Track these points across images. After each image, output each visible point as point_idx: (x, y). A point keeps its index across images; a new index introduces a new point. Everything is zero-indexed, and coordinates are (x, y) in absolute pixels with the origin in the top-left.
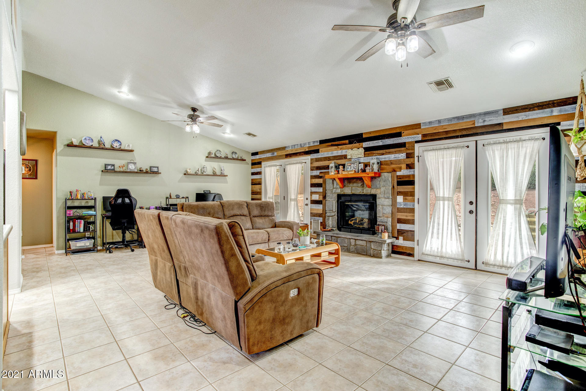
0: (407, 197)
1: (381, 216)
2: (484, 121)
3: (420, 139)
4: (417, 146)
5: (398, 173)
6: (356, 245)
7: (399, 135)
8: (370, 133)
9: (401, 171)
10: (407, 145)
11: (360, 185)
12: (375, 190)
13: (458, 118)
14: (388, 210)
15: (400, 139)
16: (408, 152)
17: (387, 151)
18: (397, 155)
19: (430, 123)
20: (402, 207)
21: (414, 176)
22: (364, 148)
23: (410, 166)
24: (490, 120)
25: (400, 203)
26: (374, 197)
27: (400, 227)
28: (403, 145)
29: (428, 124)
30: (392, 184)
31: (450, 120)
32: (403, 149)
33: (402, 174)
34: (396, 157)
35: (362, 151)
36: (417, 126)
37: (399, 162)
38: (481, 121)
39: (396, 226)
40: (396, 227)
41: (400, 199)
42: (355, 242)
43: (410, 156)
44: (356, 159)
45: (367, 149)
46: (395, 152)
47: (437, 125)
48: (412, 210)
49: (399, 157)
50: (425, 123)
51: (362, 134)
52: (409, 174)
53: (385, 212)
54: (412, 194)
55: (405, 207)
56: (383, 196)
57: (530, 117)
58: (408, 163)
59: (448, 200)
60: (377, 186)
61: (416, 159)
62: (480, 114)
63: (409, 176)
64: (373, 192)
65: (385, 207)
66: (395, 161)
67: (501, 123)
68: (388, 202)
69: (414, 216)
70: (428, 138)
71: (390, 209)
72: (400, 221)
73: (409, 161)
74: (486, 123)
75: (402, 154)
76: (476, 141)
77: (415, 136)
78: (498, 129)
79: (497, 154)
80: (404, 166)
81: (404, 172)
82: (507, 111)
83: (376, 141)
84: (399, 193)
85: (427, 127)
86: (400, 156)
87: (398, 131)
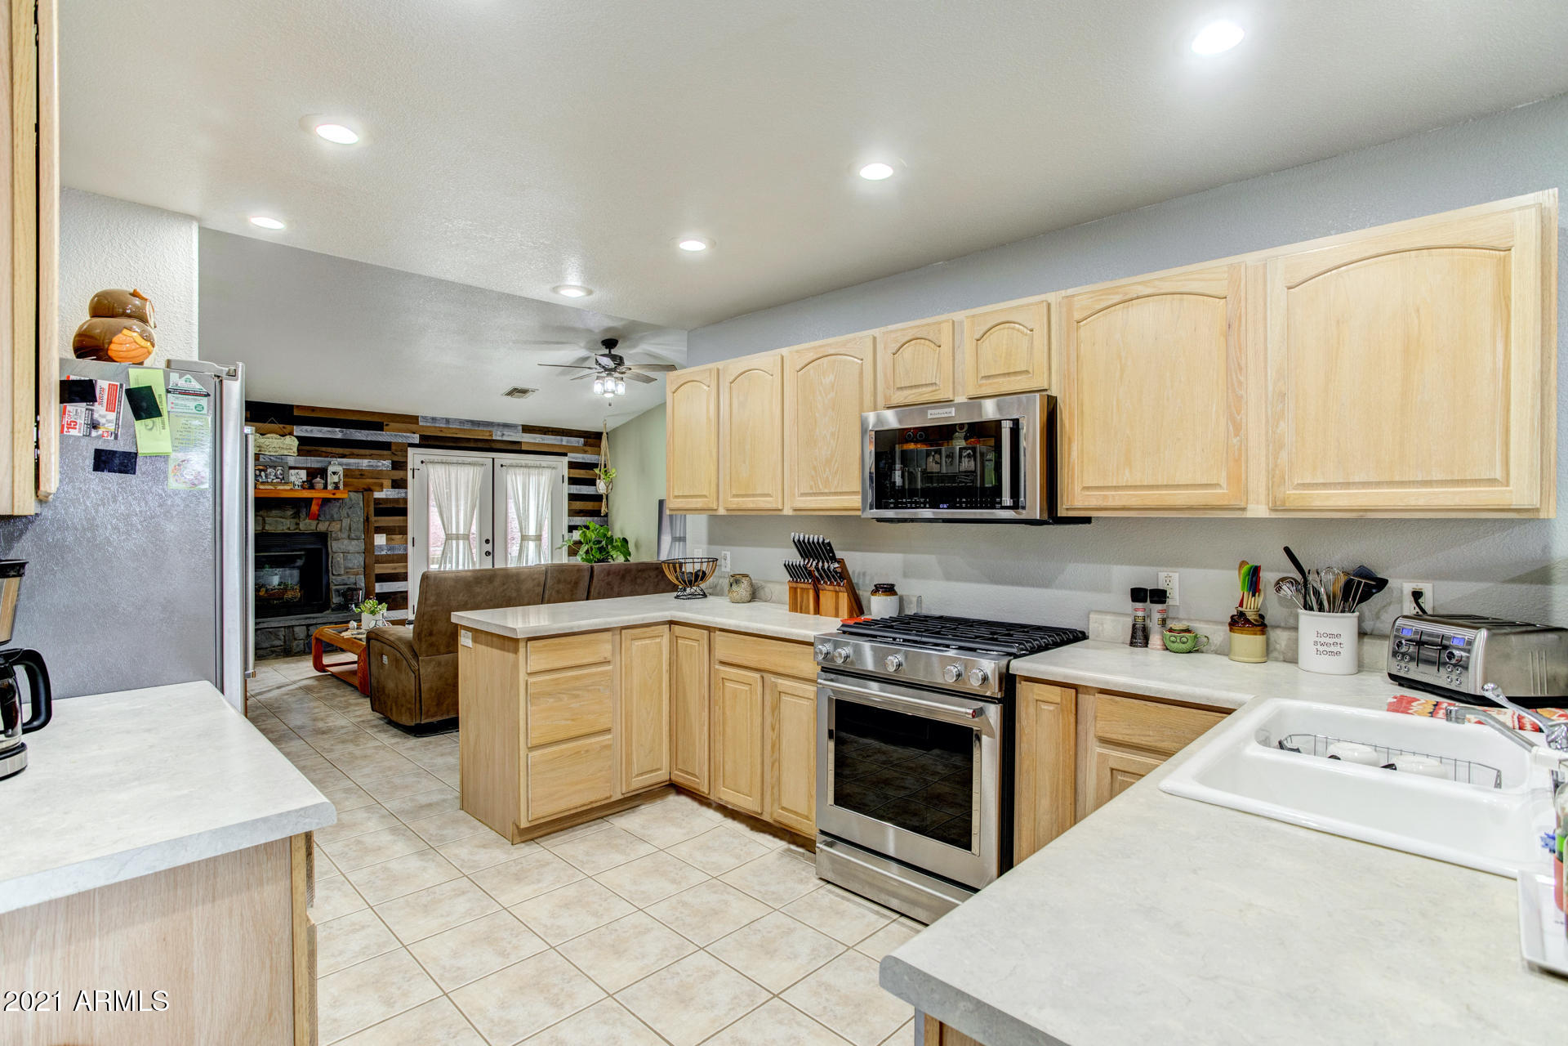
0: (394, 536)
1: (342, 572)
2: (503, 435)
3: (417, 441)
4: (411, 451)
5: (377, 495)
6: (308, 636)
7: (378, 426)
8: (313, 409)
9: (382, 491)
10: (393, 448)
11: (289, 513)
12: (327, 523)
13: (473, 422)
14: (357, 561)
15: (380, 434)
16: (396, 459)
17: (356, 451)
18: (374, 462)
19: (434, 419)
20: (384, 553)
21: (405, 500)
22: (298, 438)
23: (400, 484)
24: (509, 435)
25: (380, 547)
26: (323, 538)
27: (381, 589)
28: (386, 446)
29: (430, 420)
30: (366, 515)
31: (462, 422)
32: (385, 452)
33: (384, 497)
34: (372, 466)
35: (292, 443)
36: (413, 419)
37: (377, 474)
38: (499, 433)
39: (374, 586)
40: (374, 590)
41: (380, 540)
42: (308, 630)
43: (400, 465)
44: (272, 458)
45: (303, 441)
46: (371, 456)
47: (444, 426)
48: (404, 558)
49: (377, 466)
50: (424, 418)
51: (292, 407)
52: (396, 497)
53: (350, 565)
54: (403, 531)
55: (389, 553)
56: (345, 535)
57: (545, 442)
58: (395, 478)
59: (464, 539)
60: (332, 517)
61: (410, 473)
62: (499, 425)
63: (396, 500)
64: (322, 527)
65: (349, 556)
66: (372, 472)
67: (519, 442)
68: (357, 546)
69: (406, 567)
70: (430, 441)
71: (361, 559)
72: (382, 578)
73: (398, 474)
74: (505, 438)
75: (384, 462)
76: (493, 459)
77: (408, 434)
78: (514, 448)
79: (520, 479)
80: (387, 483)
81: (386, 493)
82: (527, 429)
83: (329, 429)
84: (379, 530)
85: (428, 424)
86: (380, 464)
87: (376, 419)
